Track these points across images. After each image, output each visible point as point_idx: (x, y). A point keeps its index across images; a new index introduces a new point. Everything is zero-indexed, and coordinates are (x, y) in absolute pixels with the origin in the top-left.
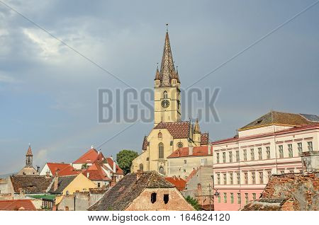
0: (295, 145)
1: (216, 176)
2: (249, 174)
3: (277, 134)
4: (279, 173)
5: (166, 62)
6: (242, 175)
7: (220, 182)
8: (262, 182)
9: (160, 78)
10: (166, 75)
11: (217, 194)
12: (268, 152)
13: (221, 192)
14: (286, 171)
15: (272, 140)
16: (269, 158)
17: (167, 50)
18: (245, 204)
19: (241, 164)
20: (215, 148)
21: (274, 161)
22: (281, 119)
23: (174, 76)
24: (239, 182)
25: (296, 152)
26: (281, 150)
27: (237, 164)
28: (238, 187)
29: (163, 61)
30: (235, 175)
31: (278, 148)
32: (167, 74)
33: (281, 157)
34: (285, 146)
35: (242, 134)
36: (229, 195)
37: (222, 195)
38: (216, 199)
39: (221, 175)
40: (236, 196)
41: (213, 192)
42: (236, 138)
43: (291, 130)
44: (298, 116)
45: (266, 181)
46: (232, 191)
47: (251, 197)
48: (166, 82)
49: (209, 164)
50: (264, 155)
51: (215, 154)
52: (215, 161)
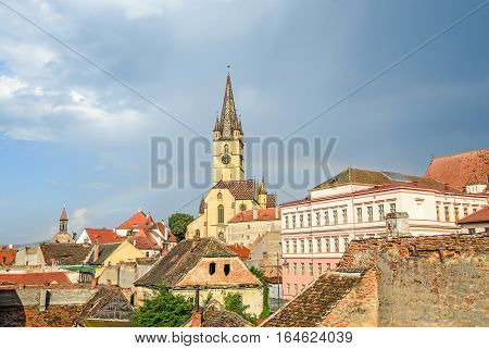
0: (376, 208)
1: (284, 243)
2: (323, 241)
3: (355, 194)
4: (357, 238)
5: (228, 111)
6: (315, 242)
7: (288, 250)
8: (337, 250)
9: (220, 129)
10: (227, 125)
11: (287, 265)
12: (345, 215)
13: (290, 262)
14: (365, 237)
15: (349, 202)
16: (345, 221)
17: (229, 97)
18: (319, 276)
19: (314, 229)
20: (285, 210)
21: (351, 226)
22: (360, 177)
23: (236, 126)
24: (311, 251)
25: (376, 215)
26: (360, 213)
27: (309, 230)
28: (310, 256)
29: (224, 109)
30: (306, 242)
31: (356, 211)
32: (229, 125)
33: (360, 221)
34: (365, 208)
35: (315, 195)
36: (299, 266)
37: (291, 266)
38: (284, 269)
39: (291, 242)
40: (307, 266)
41: (282, 262)
42: (308, 200)
43: (370, 190)
44: (379, 174)
45: (342, 248)
46: (303, 261)
47: (325, 267)
48: (227, 134)
49: (277, 230)
50: (340, 219)
51: (283, 217)
52: (284, 227)
